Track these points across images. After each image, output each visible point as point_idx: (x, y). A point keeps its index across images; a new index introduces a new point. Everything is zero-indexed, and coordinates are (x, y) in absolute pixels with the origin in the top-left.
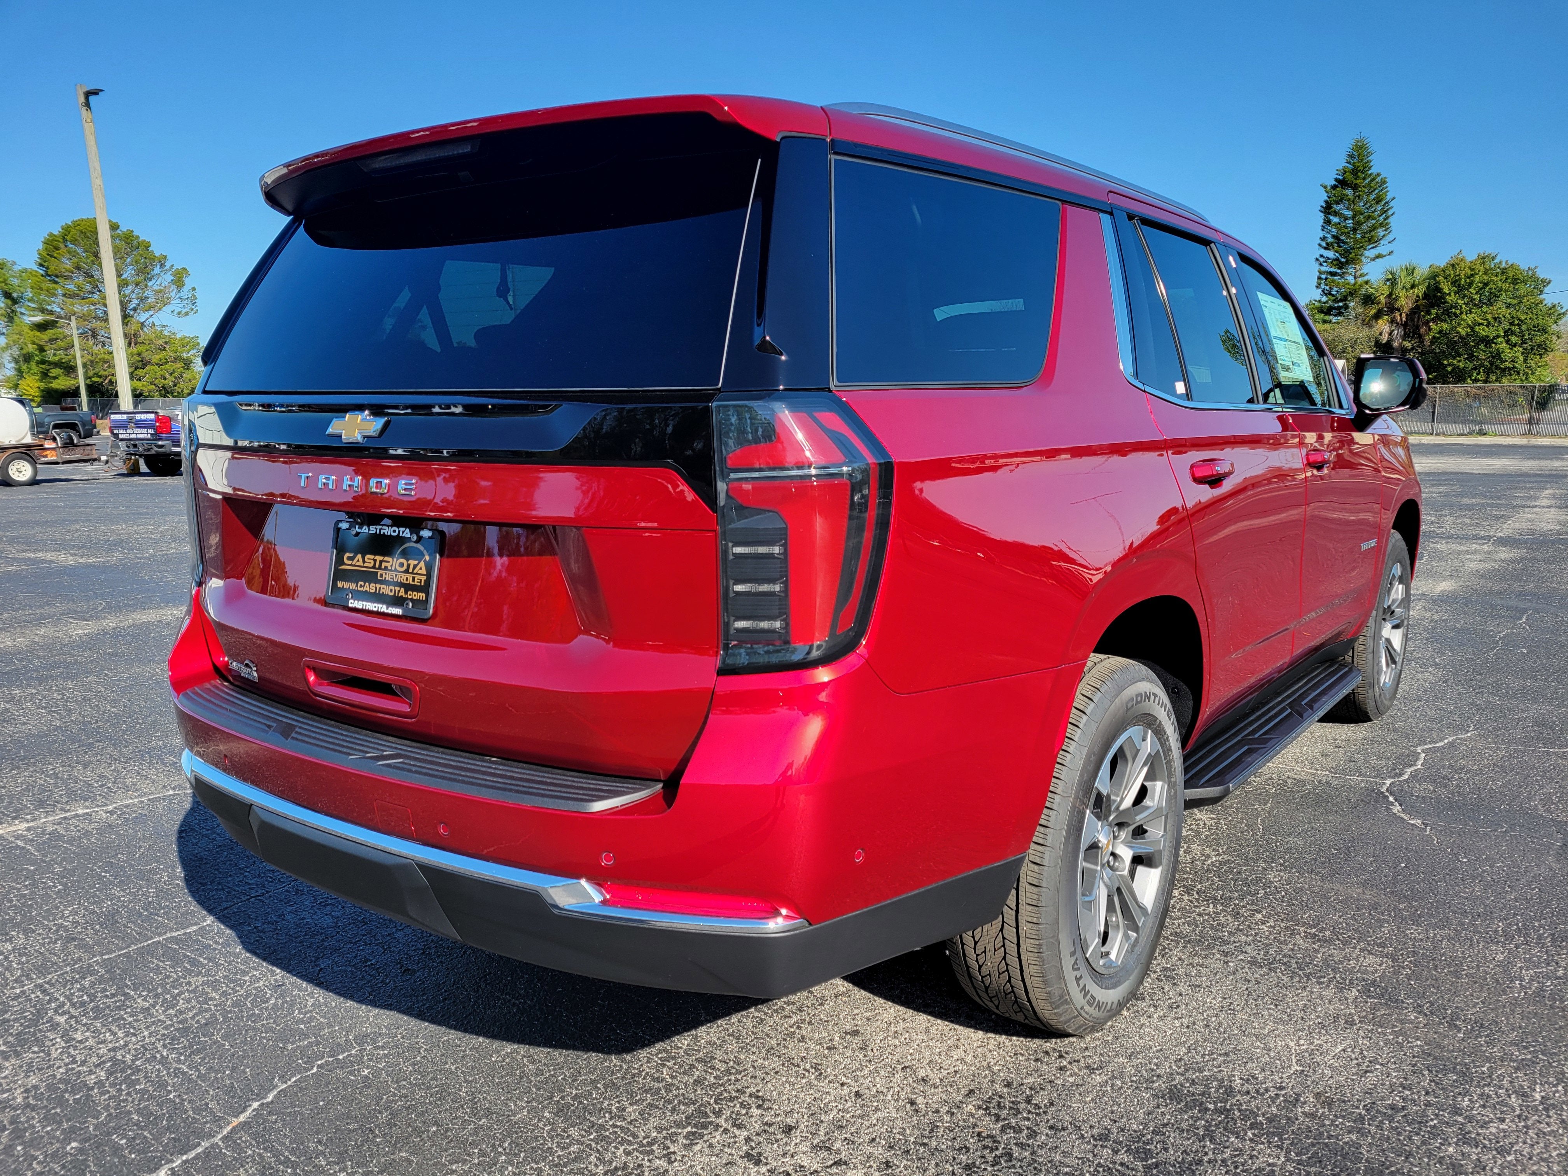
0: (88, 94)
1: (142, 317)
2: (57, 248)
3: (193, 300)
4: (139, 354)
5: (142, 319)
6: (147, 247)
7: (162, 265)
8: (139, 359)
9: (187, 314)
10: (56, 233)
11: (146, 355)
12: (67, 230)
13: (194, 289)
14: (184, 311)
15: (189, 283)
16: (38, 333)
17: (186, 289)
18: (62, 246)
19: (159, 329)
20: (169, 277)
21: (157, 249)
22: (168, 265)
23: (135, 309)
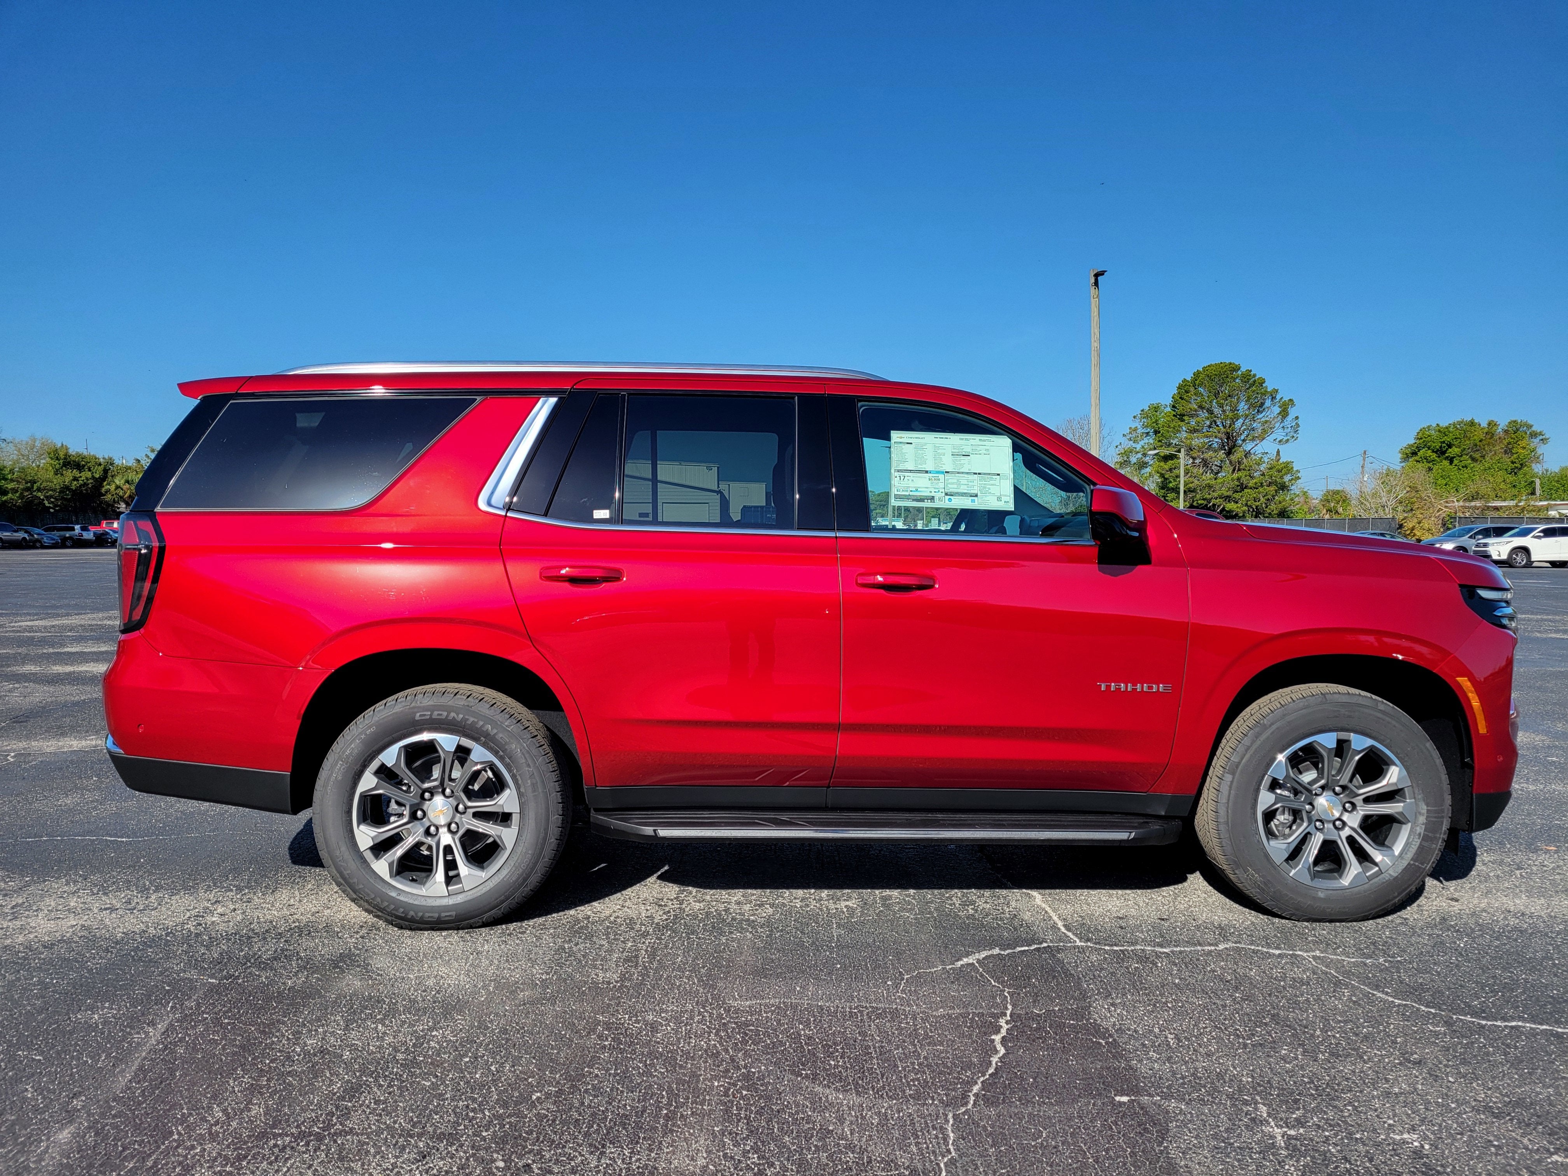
0: (1097, 275)
1: (1248, 446)
2: (1187, 392)
3: (1296, 428)
4: (1238, 479)
5: (1248, 449)
6: (1262, 382)
7: (1273, 398)
8: (1237, 483)
9: (1287, 441)
10: (1189, 379)
11: (1244, 480)
12: (1197, 374)
13: (1297, 418)
14: (1286, 438)
15: (1293, 412)
16: (1162, 464)
17: (1290, 418)
18: (1192, 389)
19: (1260, 456)
20: (1277, 410)
21: (1269, 386)
22: (1278, 397)
23: (1244, 440)
